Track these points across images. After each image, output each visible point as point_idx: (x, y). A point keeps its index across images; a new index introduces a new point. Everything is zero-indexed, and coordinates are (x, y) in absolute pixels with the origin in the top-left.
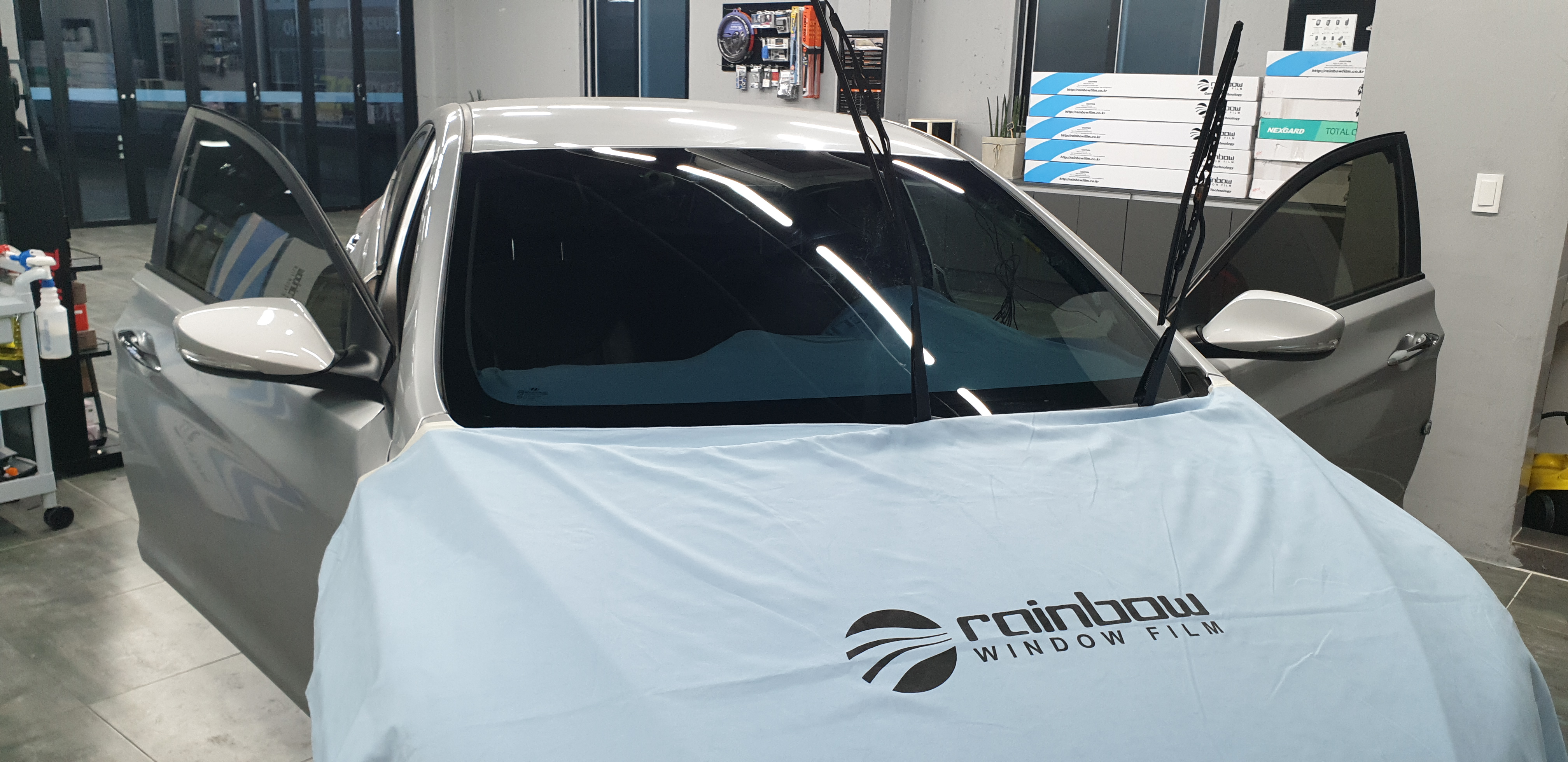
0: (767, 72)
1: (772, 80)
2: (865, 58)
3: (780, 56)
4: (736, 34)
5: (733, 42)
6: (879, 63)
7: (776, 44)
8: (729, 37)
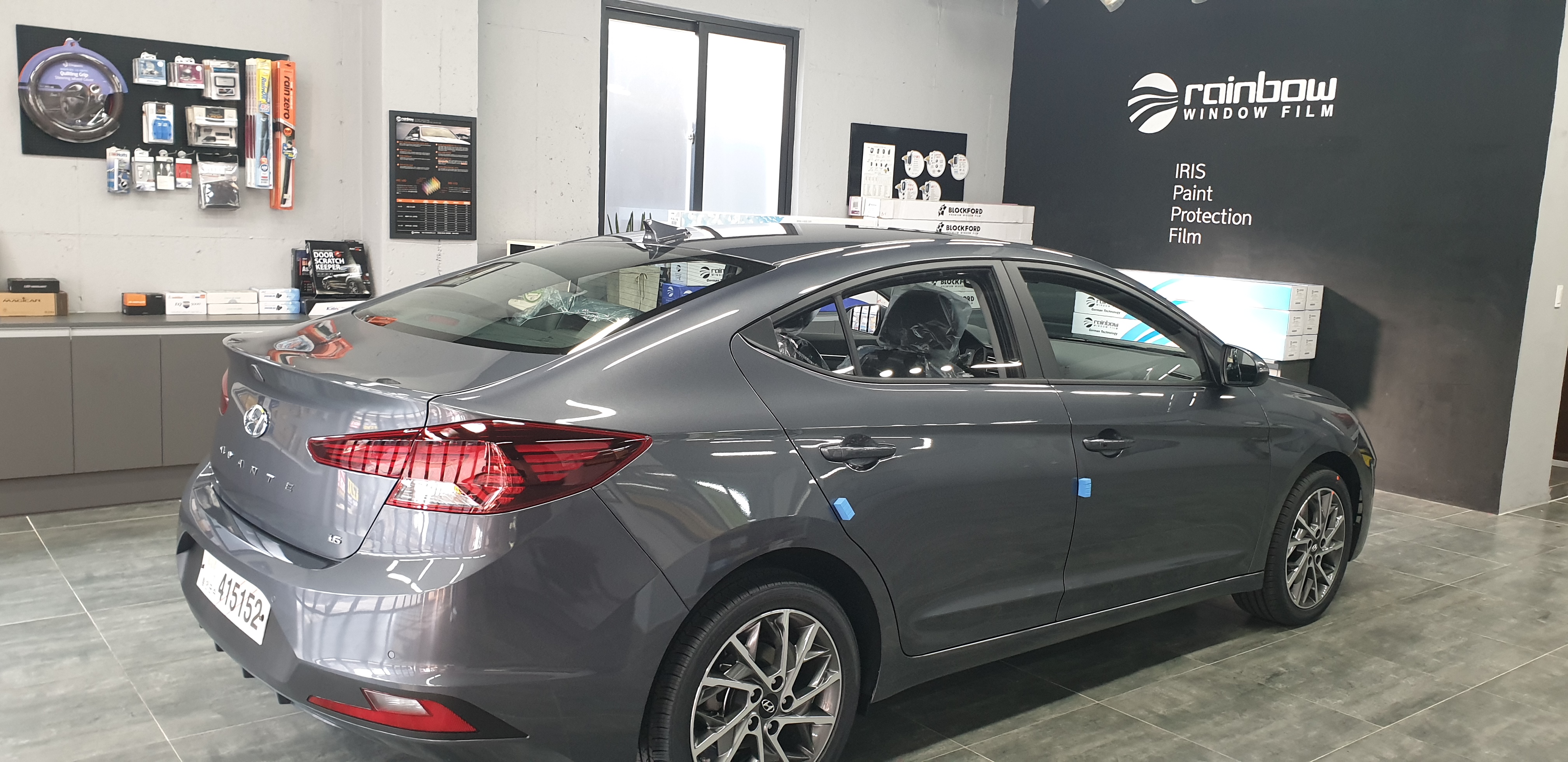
0: (165, 163)
1: (180, 177)
2: (439, 155)
3: (218, 137)
4: (75, 88)
5: (67, 102)
6: (465, 163)
7: (206, 116)
8: (55, 93)
